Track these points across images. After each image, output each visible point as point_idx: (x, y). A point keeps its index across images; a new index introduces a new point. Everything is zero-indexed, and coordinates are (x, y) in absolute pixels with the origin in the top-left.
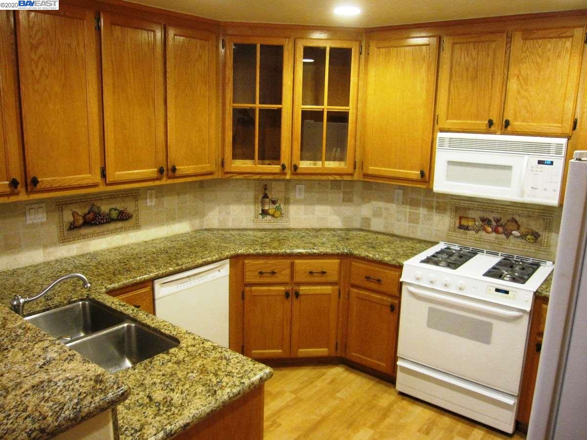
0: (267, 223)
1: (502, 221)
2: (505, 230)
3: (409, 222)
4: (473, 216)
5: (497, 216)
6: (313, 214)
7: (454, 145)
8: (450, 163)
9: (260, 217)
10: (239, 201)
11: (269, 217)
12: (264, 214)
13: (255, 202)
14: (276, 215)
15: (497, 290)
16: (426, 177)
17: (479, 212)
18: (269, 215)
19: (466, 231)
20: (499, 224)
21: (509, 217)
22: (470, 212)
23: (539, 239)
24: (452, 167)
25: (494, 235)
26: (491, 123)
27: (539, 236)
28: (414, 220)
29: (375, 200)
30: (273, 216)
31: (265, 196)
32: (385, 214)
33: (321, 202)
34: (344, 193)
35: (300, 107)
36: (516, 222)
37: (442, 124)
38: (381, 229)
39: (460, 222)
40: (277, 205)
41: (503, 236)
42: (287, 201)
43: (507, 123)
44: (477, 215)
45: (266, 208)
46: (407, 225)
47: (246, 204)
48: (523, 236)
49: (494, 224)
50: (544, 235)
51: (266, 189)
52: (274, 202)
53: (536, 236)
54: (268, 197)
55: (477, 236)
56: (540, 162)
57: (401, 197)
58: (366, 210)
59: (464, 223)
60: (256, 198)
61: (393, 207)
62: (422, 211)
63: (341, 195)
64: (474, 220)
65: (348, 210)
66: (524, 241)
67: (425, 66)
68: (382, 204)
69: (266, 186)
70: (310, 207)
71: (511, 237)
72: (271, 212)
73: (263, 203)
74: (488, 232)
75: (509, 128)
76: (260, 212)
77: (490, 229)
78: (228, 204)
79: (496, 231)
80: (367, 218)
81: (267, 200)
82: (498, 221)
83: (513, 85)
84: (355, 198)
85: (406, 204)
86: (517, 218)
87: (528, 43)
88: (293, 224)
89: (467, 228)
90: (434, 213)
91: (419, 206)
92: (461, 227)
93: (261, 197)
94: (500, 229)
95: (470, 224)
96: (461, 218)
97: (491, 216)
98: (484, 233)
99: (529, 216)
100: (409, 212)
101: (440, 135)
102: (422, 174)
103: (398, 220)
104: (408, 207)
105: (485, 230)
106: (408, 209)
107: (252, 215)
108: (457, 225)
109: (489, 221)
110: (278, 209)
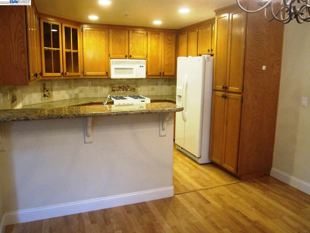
0: (46, 100)
1: (125, 87)
2: (126, 89)
3: (94, 92)
4: (116, 86)
5: (123, 85)
6: (60, 94)
7: (116, 63)
8: (115, 69)
9: (43, 97)
10: (35, 91)
11: (46, 98)
12: (45, 96)
13: (41, 92)
14: (49, 96)
15: (142, 101)
16: (108, 73)
17: (118, 85)
18: (46, 96)
19: (114, 92)
20: (124, 87)
21: (127, 85)
22: (115, 85)
23: (135, 90)
24: (116, 70)
25: (123, 91)
26: (126, 56)
27: (135, 89)
28: (96, 91)
29: (80, 86)
30: (48, 97)
31: (45, 88)
32: (84, 91)
33: (63, 89)
34: (69, 85)
35: (65, 50)
36: (128, 86)
37: (111, 57)
38: (84, 97)
39: (112, 89)
40: (49, 92)
41: (125, 91)
42: (52, 90)
43: (131, 56)
44: (117, 86)
45: (45, 93)
46: (94, 93)
47: (38, 92)
48: (131, 90)
49: (123, 88)
50: (136, 88)
51: (44, 85)
52: (47, 91)
53: (134, 89)
54: (45, 89)
55: (118, 92)
56: (140, 66)
57: (90, 84)
58: (76, 91)
59: (113, 89)
60: (41, 89)
61: (87, 88)
62: (99, 88)
63: (68, 86)
64: (116, 88)
65: (71, 91)
66: (131, 91)
67: (104, 38)
68: (83, 87)
69: (44, 84)
70: (59, 92)
71: (128, 91)
72: (47, 95)
73: (44, 91)
74: (121, 91)
75: (131, 58)
76: (43, 96)
77: (121, 90)
78: (31, 93)
79: (123, 90)
80: (77, 94)
81: (45, 90)
82: (123, 87)
83: (131, 45)
84: (72, 87)
85: (93, 86)
86: (129, 85)
87: (134, 34)
88: (54, 99)
89: (114, 91)
90: (103, 87)
91: (98, 86)
92: (113, 91)
93: (43, 89)
94: (124, 89)
95: (116, 89)
96: (112, 88)
97: (121, 86)
98: (120, 91)
99: (132, 84)
100: (94, 89)
101: (112, 60)
102: (107, 73)
103: (90, 92)
104: (93, 87)
105: (120, 90)
106: (93, 88)
107: (40, 97)
108: (111, 90)
109: (121, 87)
110: (49, 93)
